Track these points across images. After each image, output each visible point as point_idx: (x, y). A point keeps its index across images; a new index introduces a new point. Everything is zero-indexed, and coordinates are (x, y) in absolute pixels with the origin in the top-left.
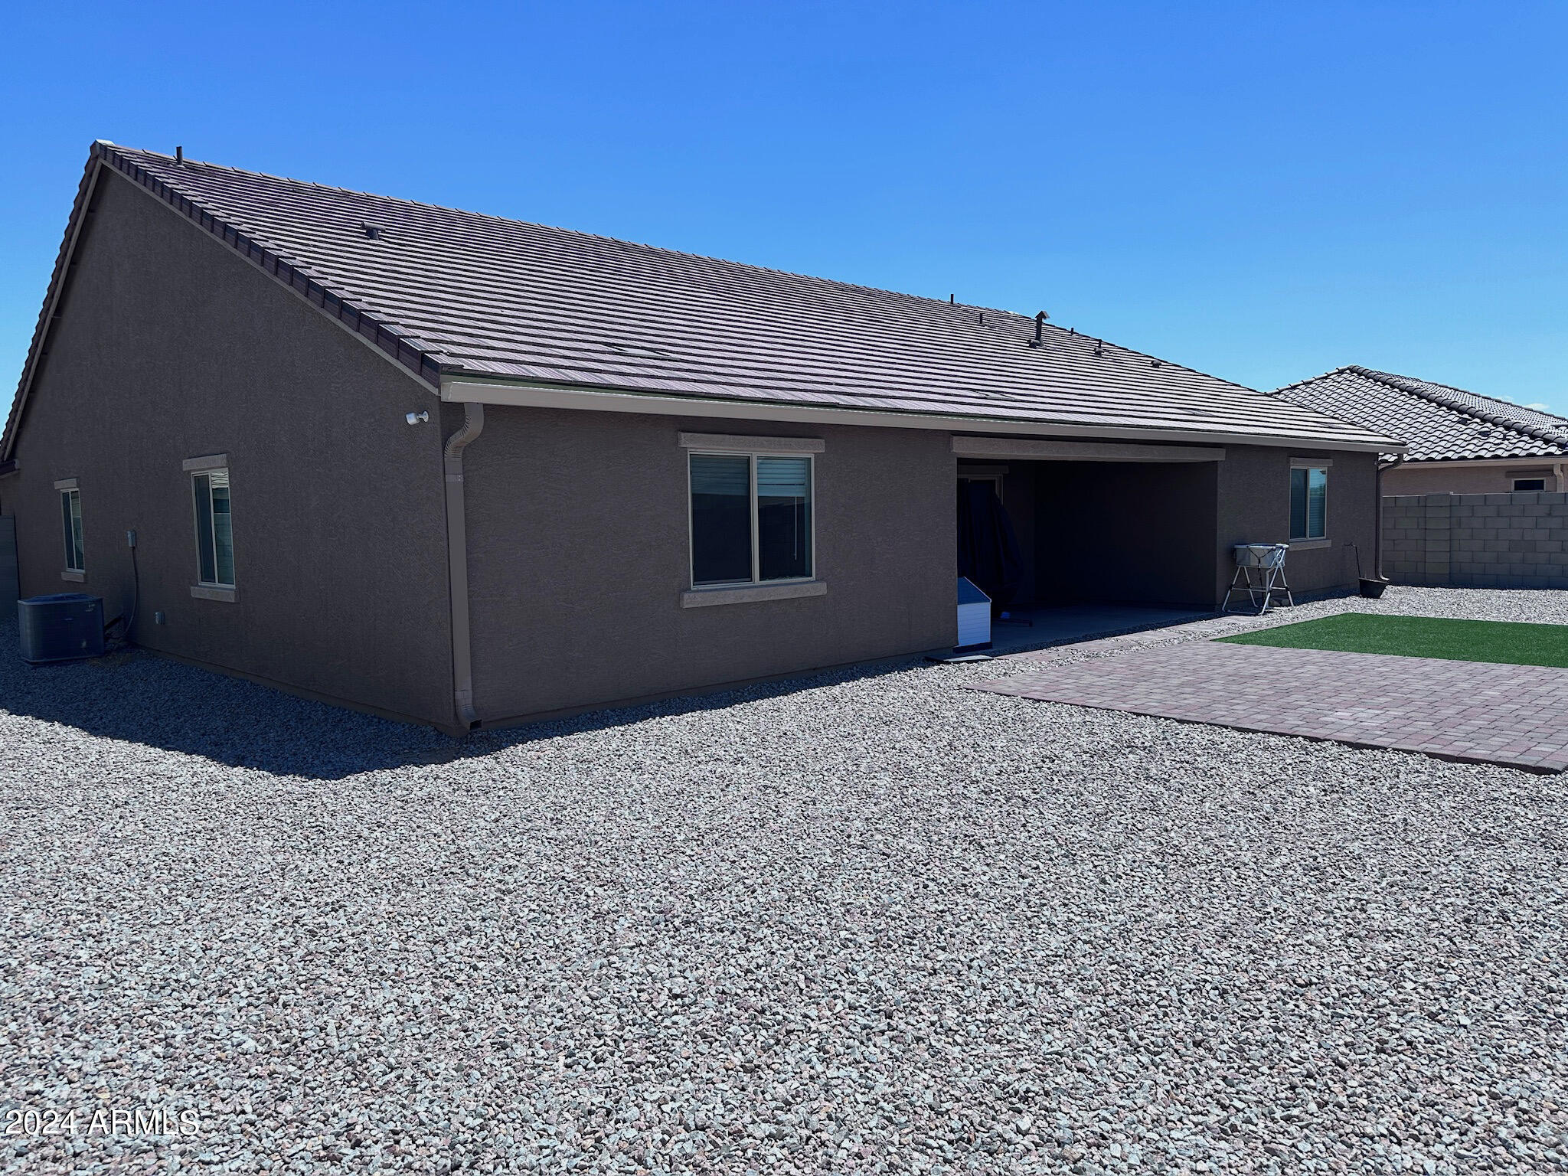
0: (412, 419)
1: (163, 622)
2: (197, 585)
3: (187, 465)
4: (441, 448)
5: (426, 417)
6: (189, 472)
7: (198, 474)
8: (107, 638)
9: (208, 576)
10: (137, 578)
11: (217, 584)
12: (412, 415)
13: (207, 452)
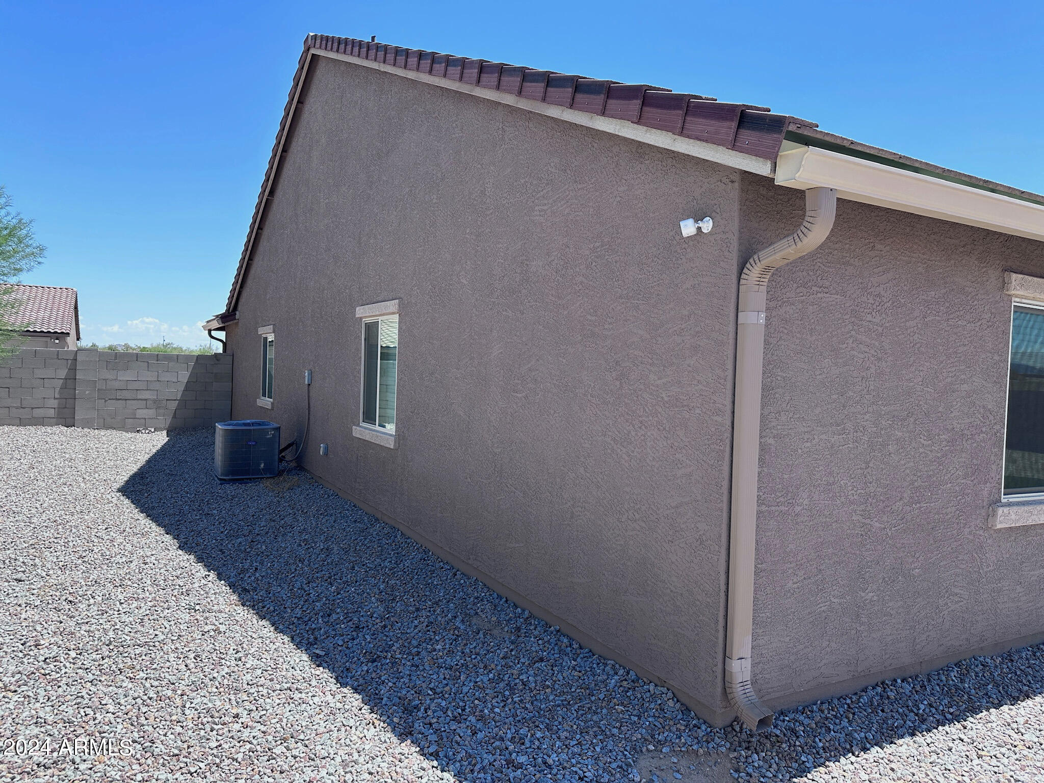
0: (688, 228)
1: (326, 453)
2: (358, 425)
3: (360, 312)
4: (735, 269)
5: (707, 225)
6: (361, 318)
7: (369, 320)
8: (281, 460)
9: (369, 417)
10: (309, 411)
11: (377, 428)
12: (690, 222)
13: (380, 299)
